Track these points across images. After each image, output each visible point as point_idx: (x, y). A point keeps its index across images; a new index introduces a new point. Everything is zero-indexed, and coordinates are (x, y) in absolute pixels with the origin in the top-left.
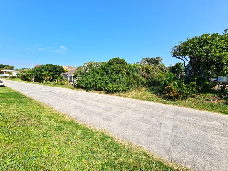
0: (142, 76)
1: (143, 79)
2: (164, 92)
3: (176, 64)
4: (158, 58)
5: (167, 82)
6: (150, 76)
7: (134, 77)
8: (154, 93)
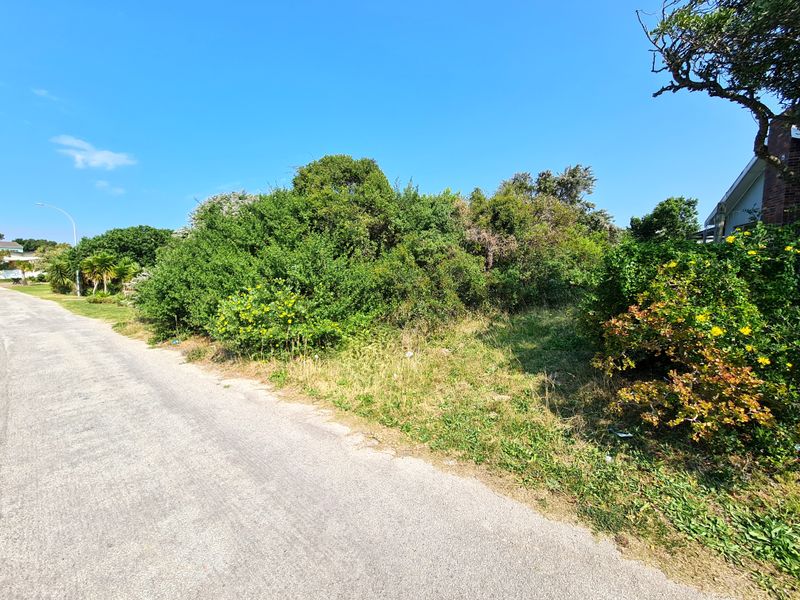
0: (469, 247)
1: (474, 266)
2: (604, 359)
3: (661, 205)
4: (573, 173)
5: (630, 268)
6: (514, 246)
7: (416, 255)
8: (527, 363)
